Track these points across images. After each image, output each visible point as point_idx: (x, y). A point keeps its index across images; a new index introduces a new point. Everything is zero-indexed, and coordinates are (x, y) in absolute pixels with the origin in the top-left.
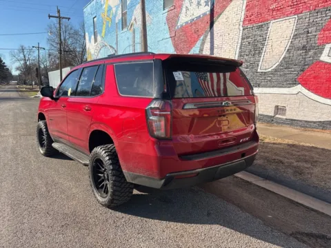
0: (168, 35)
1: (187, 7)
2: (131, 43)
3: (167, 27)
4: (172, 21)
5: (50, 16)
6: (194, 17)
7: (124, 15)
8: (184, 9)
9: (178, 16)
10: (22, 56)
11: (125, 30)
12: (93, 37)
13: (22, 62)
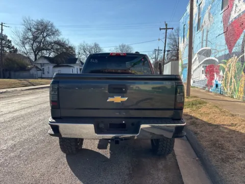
0: (222, 31)
1: (236, 5)
2: (201, 41)
3: (223, 24)
4: (226, 19)
5: (160, 29)
6: (240, 12)
7: (199, 20)
8: (234, 7)
9: (230, 14)
10: (154, 56)
11: (199, 31)
12: (183, 39)
13: (154, 60)
